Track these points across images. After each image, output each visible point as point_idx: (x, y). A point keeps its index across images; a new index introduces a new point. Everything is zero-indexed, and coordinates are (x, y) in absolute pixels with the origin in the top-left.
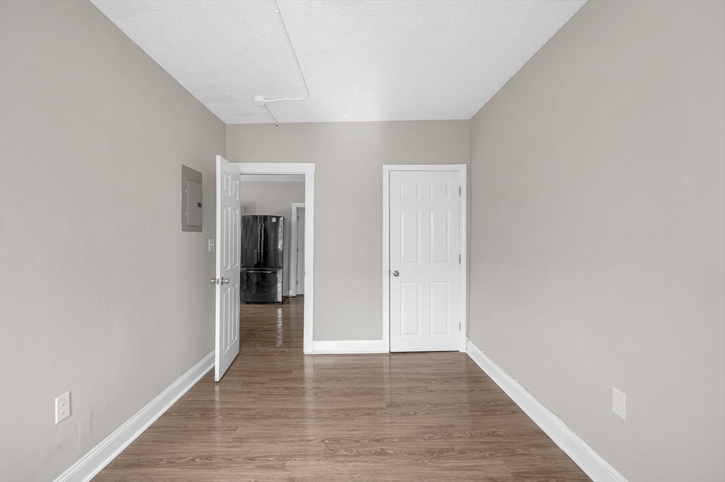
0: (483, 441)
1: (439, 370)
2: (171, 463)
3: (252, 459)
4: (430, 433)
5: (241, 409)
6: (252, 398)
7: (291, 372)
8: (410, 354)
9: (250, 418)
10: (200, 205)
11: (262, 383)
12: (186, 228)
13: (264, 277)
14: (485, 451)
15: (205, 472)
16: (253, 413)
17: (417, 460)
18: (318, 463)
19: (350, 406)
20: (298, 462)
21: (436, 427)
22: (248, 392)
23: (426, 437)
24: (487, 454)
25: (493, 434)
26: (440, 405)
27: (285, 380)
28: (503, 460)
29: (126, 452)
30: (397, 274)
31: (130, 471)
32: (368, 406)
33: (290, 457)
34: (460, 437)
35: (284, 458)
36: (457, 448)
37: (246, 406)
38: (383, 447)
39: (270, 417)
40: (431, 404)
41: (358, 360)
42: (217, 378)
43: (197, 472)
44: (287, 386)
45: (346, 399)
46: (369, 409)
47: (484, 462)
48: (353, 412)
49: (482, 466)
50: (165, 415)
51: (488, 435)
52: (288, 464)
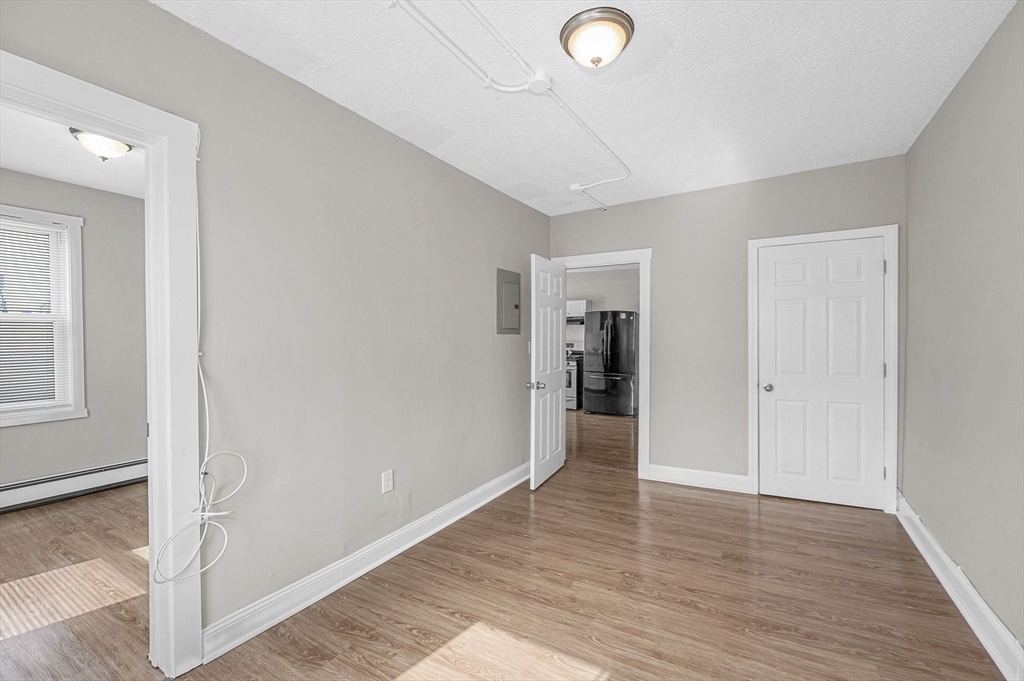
0: (856, 633)
1: (828, 529)
2: (470, 553)
3: (542, 569)
4: (771, 601)
5: (547, 521)
6: (561, 513)
7: (614, 495)
8: (791, 501)
9: (554, 532)
10: (517, 307)
11: (578, 500)
12: (502, 330)
13: (615, 384)
14: (853, 646)
15: (495, 568)
16: (557, 527)
17: (735, 625)
18: (608, 592)
19: (672, 546)
20: (586, 585)
21: (785, 597)
22: (560, 507)
23: (763, 604)
24: (853, 651)
25: (880, 631)
26: (807, 573)
27: (605, 502)
28: (878, 667)
29: (438, 534)
30: (770, 388)
31: (438, 550)
32: (696, 551)
33: (580, 578)
34: (817, 619)
35: (573, 577)
36: (804, 629)
37: (551, 519)
38: (695, 599)
39: (574, 536)
40: (793, 570)
41: (706, 496)
42: (532, 487)
43: (489, 566)
44: (604, 509)
45: (669, 537)
46: (696, 554)
47: (840, 658)
48: (672, 553)
49: (834, 662)
50: (477, 511)
51: (871, 629)
52: (575, 583)
